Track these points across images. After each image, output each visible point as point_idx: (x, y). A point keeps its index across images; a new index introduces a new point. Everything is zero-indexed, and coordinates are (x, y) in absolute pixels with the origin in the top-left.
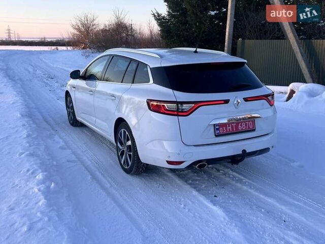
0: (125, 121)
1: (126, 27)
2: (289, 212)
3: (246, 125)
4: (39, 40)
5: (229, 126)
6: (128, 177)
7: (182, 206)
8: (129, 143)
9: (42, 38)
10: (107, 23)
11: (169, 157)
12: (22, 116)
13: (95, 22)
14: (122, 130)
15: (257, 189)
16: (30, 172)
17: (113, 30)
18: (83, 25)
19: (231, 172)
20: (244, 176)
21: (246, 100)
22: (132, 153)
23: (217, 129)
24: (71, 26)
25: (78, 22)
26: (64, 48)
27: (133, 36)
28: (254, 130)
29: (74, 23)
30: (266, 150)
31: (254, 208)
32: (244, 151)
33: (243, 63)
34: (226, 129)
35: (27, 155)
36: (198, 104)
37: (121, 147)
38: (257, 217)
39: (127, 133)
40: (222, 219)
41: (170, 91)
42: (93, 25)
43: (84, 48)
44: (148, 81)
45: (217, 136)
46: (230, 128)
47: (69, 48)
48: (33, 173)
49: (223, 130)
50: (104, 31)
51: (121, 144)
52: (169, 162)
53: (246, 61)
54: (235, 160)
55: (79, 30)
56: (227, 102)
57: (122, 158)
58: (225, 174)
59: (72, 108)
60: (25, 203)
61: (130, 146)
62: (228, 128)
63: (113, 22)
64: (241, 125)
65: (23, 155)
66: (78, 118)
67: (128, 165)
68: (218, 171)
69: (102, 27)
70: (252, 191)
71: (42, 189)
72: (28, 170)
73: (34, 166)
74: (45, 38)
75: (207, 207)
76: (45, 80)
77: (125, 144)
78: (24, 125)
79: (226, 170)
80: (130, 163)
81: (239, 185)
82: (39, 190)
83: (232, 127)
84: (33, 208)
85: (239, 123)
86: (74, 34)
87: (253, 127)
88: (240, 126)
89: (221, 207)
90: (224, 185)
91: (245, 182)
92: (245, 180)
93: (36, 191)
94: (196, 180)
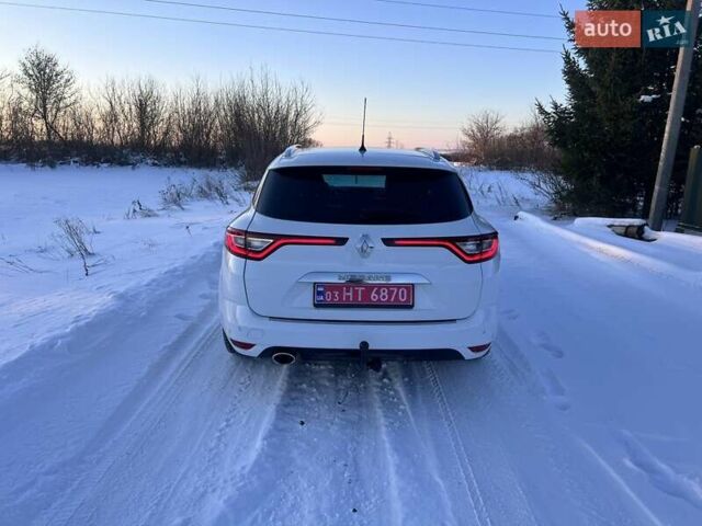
3: (390, 293)
5: (348, 291)
13: (498, 125)
21: (388, 242)
23: (319, 293)
24: (460, 132)
25: (473, 124)
28: (409, 307)
29: (467, 127)
32: (364, 345)
34: (341, 296)
36: (280, 240)
42: (495, 129)
45: (317, 306)
46: (351, 294)
49: (333, 296)
55: (473, 137)
56: (341, 241)
62: (345, 294)
64: (378, 293)
70: (383, 431)
83: (356, 293)
85: (372, 288)
86: (464, 143)
87: (408, 300)
88: (373, 294)
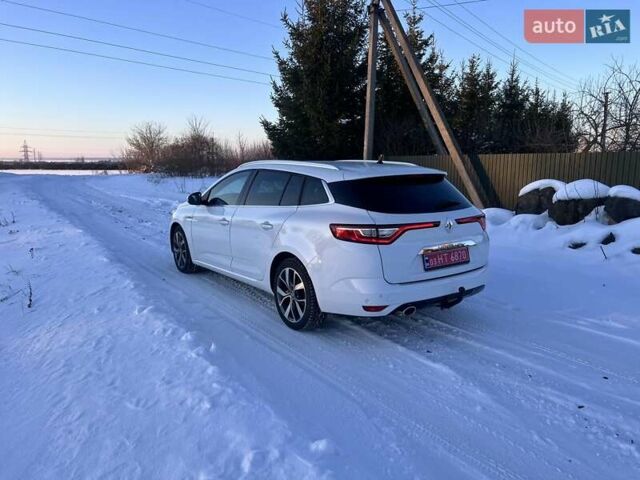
0: (293, 256)
1: (207, 143)
2: (529, 364)
3: (459, 256)
4: (73, 161)
5: (440, 257)
6: (297, 334)
7: (391, 366)
8: (301, 286)
9: (78, 159)
10: (180, 137)
11: (367, 301)
12: (111, 261)
13: (161, 136)
14: (287, 270)
15: (477, 340)
16: (169, 332)
17: (188, 146)
18: (144, 139)
19: (433, 321)
20: (452, 325)
21: (459, 222)
22: (305, 300)
23: (427, 261)
24: (125, 141)
25: (137, 134)
26: (116, 172)
27: (217, 154)
28: (467, 262)
29: (131, 137)
30: (481, 288)
31: (484, 362)
32: (462, 289)
33: (442, 176)
34: (437, 260)
35: (152, 311)
36: (404, 228)
37: (283, 294)
38: (494, 373)
39: (295, 272)
40: (453, 379)
41: (363, 212)
42: (159, 140)
43: (146, 172)
44: (326, 200)
45: (426, 270)
46: (442, 259)
47: (123, 172)
48: (173, 333)
49: (434, 262)
50: (175, 148)
51: (284, 288)
52: (366, 308)
53: (446, 173)
54: (447, 302)
55: (138, 146)
56: (436, 224)
57: (285, 309)
58: (426, 324)
59: (186, 247)
60: (185, 373)
61: (301, 290)
62: (439, 259)
63: (189, 135)
64: (454, 256)
65: (145, 311)
66: (195, 261)
67: (297, 316)
68: (416, 320)
69: (172, 142)
70: (471, 343)
71: (201, 352)
72: (165, 331)
73: (171, 324)
74: (83, 159)
75: (426, 366)
76: (111, 214)
77: (292, 288)
78: (120, 273)
79: (427, 319)
80: (301, 314)
81: (450, 336)
82: (198, 355)
84: (202, 379)
85: (450, 253)
86: (131, 153)
87: (467, 258)
88: (452, 257)
89: (445, 364)
90: (431, 338)
91: (458, 332)
92: (455, 329)
93: (194, 355)
94: (394, 333)
